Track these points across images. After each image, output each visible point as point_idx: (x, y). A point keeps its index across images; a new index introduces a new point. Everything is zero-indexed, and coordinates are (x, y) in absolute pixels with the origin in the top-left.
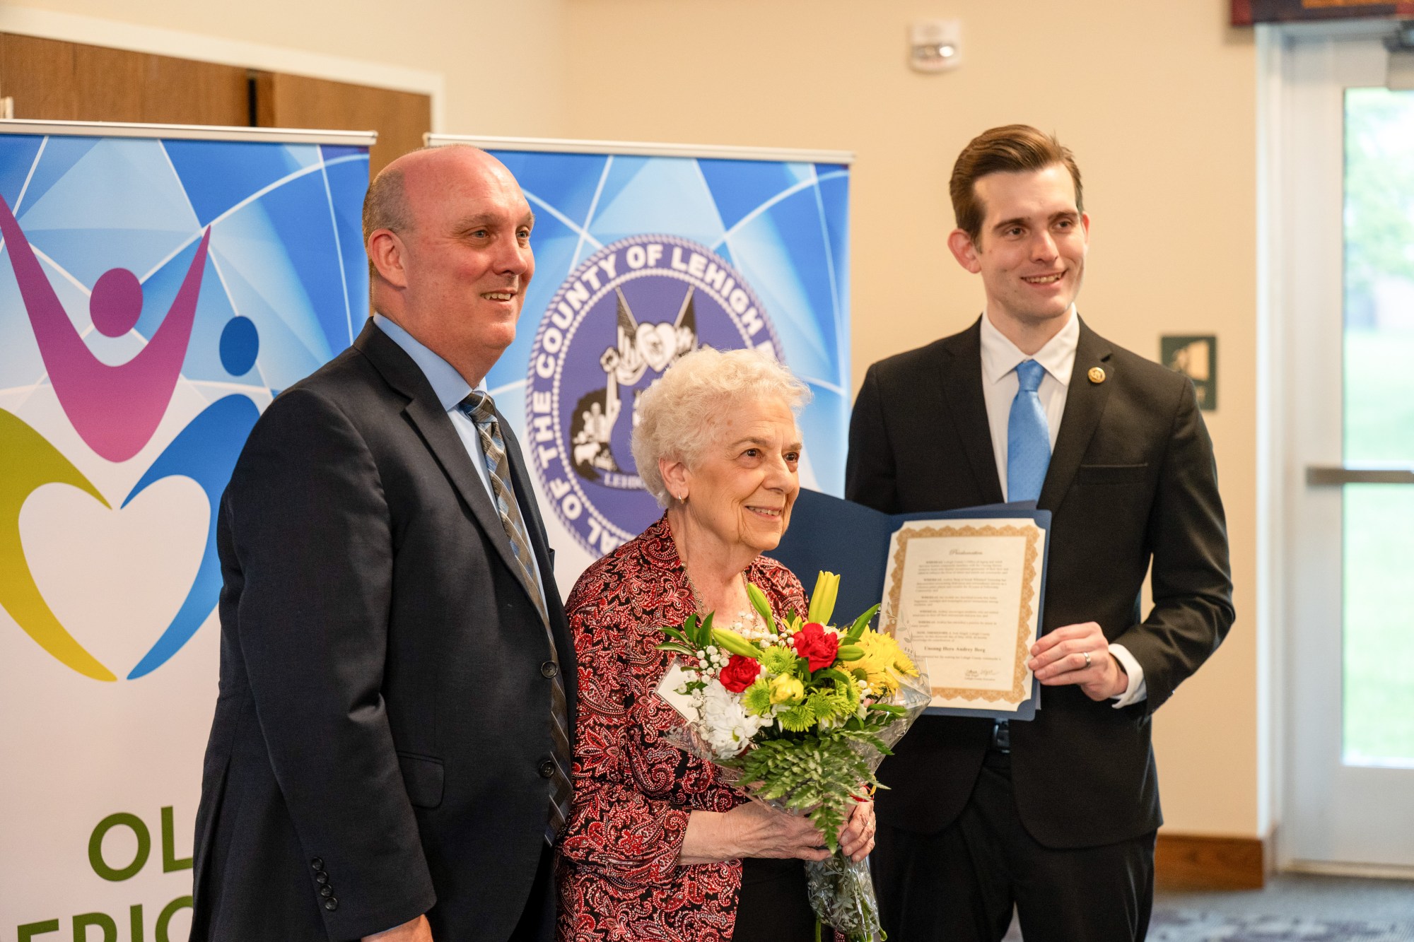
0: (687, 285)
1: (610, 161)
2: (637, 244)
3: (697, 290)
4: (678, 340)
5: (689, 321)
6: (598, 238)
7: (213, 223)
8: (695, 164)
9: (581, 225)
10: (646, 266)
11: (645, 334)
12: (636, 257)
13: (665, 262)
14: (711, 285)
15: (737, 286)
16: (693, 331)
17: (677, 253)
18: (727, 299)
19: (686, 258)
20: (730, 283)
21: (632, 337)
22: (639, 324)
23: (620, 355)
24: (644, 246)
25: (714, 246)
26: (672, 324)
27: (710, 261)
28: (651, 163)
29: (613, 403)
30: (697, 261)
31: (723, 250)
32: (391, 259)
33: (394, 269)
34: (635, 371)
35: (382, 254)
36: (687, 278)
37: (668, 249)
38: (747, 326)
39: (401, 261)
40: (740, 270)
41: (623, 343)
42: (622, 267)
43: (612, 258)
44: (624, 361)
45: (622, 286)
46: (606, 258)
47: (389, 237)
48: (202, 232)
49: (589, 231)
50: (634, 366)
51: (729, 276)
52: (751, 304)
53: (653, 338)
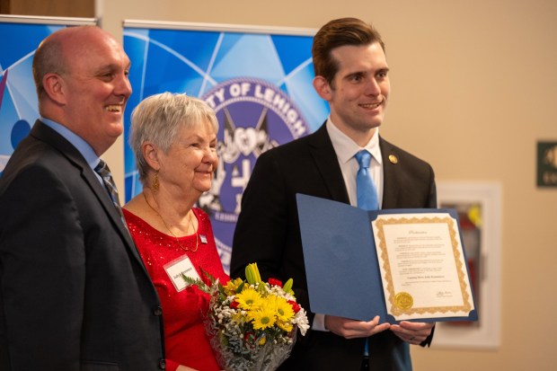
0: (262, 107)
1: (222, 36)
2: (235, 83)
3: (270, 111)
4: (257, 137)
5: (264, 127)
6: (215, 79)
7: (9, 68)
8: (269, 39)
9: (205, 70)
10: (241, 95)
11: (240, 135)
12: (235, 90)
13: (251, 93)
14: (277, 106)
15: (291, 107)
16: (267, 132)
17: (258, 89)
18: (286, 115)
19: (263, 91)
20: (287, 106)
21: (232, 135)
23: (226, 146)
24: (240, 84)
25: (279, 84)
26: (254, 128)
27: (276, 93)
28: (245, 37)
29: (222, 173)
30: (269, 93)
31: (284, 87)
32: (56, 89)
33: (58, 95)
34: (234, 155)
35: (51, 87)
36: (262, 102)
37: (253, 86)
38: (296, 130)
39: (62, 90)
40: (293, 98)
41: (227, 138)
42: (227, 96)
43: (222, 91)
44: (228, 149)
45: (228, 107)
46: (218, 90)
47: (55, 77)
48: (3, 73)
49: (210, 75)
50: (233, 152)
51: (287, 101)
52: (299, 118)
53: (243, 136)
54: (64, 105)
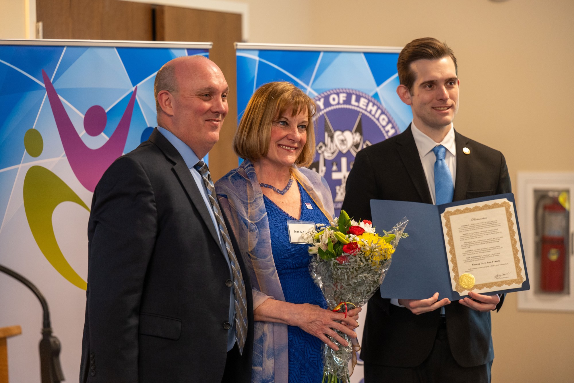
0: (358, 112)
1: (322, 54)
2: (335, 93)
3: (363, 115)
4: (354, 138)
5: (359, 130)
6: (316, 90)
7: (138, 85)
8: (363, 56)
9: (308, 84)
10: (339, 103)
11: (338, 136)
12: (334, 99)
13: (348, 101)
14: (370, 112)
15: (383, 113)
16: (361, 134)
17: (354, 97)
18: (378, 119)
19: (358, 100)
20: (379, 112)
21: (332, 137)
22: (335, 131)
23: (326, 145)
24: (338, 94)
25: (372, 94)
26: (351, 131)
27: (369, 101)
28: (342, 55)
29: (322, 168)
30: (363, 101)
31: (376, 96)
32: (167, 103)
33: (168, 108)
34: (333, 153)
35: (163, 101)
36: (358, 109)
37: (349, 96)
38: (387, 132)
39: (171, 104)
40: (384, 105)
41: (327, 140)
42: (327, 104)
43: (322, 100)
44: (328, 149)
45: (327, 113)
46: (319, 100)
47: (167, 94)
48: (133, 89)
49: (311, 87)
50: (332, 151)
51: (379, 108)
52: (389, 122)
53: (341, 137)
54: (172, 116)
